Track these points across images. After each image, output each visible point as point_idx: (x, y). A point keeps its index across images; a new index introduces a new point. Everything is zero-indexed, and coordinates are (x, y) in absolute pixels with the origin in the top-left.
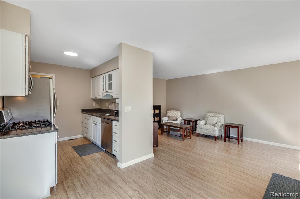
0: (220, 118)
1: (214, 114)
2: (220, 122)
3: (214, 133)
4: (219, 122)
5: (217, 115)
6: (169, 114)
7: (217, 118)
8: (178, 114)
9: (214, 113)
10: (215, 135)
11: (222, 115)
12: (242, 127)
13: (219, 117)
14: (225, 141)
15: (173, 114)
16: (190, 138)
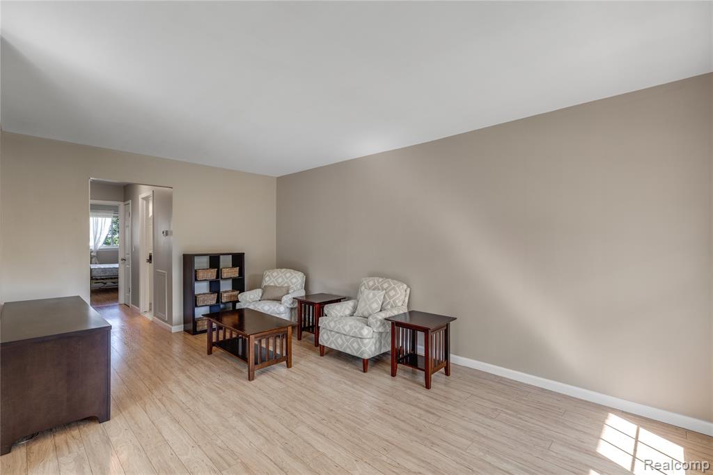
0: (394, 296)
1: (380, 280)
2: (392, 307)
3: (360, 348)
4: (389, 307)
5: (385, 286)
6: (267, 279)
7: (386, 293)
8: (294, 280)
9: (382, 277)
10: (362, 353)
11: (400, 284)
12: (447, 326)
13: (390, 290)
14: (393, 374)
15: (280, 280)
16: (289, 366)
